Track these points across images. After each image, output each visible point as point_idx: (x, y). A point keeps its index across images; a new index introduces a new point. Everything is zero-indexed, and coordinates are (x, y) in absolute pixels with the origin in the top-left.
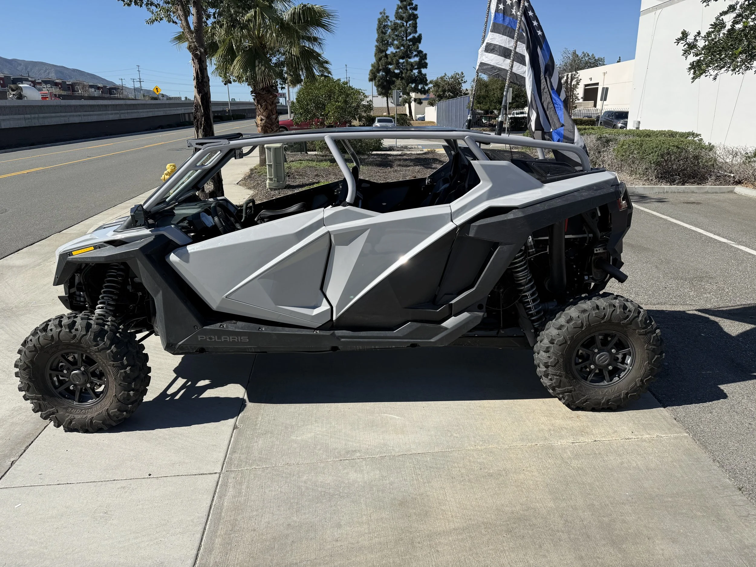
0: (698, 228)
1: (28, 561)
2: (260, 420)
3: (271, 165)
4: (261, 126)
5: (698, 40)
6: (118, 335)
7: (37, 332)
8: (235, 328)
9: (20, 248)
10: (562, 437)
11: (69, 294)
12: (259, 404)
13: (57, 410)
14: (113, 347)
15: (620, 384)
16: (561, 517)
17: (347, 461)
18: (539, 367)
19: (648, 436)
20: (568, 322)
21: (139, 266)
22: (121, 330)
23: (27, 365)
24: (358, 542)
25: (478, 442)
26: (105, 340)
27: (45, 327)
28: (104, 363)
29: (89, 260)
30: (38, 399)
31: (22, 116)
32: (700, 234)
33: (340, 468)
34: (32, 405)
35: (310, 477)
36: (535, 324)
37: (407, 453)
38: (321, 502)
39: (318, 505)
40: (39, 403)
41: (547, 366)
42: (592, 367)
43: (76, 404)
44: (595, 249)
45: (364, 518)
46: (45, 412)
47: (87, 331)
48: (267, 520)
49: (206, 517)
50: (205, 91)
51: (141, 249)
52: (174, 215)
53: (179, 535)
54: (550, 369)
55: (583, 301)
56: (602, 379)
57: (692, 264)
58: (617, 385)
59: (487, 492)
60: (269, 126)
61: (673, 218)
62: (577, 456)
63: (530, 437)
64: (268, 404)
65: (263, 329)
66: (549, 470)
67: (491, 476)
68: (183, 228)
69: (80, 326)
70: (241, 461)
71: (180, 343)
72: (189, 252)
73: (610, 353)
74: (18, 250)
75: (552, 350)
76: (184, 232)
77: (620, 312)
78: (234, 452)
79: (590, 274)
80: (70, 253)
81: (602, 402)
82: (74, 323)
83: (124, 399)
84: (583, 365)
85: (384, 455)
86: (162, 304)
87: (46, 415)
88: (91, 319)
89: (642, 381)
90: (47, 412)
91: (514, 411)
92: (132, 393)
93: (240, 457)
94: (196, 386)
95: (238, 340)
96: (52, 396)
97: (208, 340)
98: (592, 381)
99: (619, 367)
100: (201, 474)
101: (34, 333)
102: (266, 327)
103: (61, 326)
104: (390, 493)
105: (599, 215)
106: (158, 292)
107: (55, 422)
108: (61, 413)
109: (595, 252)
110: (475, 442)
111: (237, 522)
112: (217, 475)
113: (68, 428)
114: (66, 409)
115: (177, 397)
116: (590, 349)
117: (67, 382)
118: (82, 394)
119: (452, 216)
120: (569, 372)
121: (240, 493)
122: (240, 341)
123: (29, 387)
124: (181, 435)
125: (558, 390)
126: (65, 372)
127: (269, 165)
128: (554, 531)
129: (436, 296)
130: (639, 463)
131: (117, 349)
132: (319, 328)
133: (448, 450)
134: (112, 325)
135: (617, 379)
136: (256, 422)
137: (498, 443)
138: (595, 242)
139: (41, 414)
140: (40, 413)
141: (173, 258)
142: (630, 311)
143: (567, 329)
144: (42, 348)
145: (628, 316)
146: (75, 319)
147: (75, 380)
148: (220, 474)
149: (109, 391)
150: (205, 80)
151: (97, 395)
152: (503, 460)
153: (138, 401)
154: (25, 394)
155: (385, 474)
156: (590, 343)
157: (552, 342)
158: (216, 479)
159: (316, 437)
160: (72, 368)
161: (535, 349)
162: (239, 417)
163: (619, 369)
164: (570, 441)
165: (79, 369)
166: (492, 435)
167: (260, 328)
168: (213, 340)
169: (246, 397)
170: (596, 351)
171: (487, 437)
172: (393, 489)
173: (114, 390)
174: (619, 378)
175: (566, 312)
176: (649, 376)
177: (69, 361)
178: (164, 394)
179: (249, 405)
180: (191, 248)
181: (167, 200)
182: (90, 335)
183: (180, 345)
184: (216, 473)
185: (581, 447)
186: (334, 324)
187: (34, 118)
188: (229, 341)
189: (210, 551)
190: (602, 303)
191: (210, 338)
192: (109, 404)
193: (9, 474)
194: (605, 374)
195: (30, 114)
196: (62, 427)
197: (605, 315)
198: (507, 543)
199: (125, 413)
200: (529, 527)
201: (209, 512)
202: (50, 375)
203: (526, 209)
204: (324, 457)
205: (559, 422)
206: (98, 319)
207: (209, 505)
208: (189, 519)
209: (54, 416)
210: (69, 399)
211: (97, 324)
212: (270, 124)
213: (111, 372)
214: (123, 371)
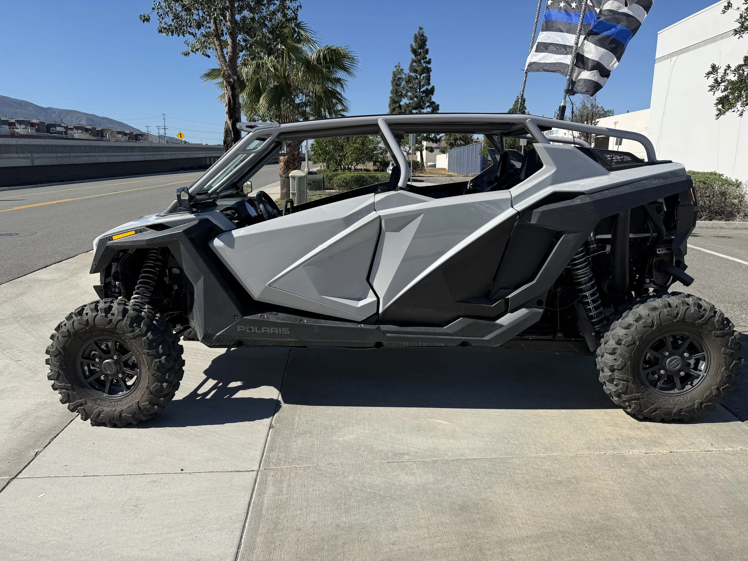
0: (736, 258)
1: (51, 552)
2: (297, 420)
3: (295, 193)
4: (283, 161)
5: (729, 74)
6: (154, 322)
7: (72, 317)
8: (277, 319)
9: (48, 264)
10: (633, 447)
11: (105, 284)
12: (295, 405)
13: (86, 401)
14: (149, 334)
15: (693, 392)
16: (650, 527)
17: (396, 463)
18: (603, 372)
19: (730, 449)
20: (637, 320)
21: (182, 251)
22: (157, 318)
23: (59, 351)
24: (418, 547)
25: (539, 449)
26: (142, 326)
27: (80, 312)
28: (138, 351)
29: (130, 244)
30: (67, 389)
31: (54, 155)
32: (739, 263)
33: (389, 470)
34: (60, 395)
35: (356, 478)
36: (596, 327)
37: (461, 458)
38: (372, 504)
39: (369, 506)
40: (68, 393)
41: (612, 370)
42: (662, 372)
43: (105, 396)
44: (658, 250)
45: (422, 521)
46: (73, 403)
47: (124, 316)
48: (313, 520)
49: (245, 515)
50: (236, 117)
51: (185, 231)
52: (216, 205)
53: (215, 532)
54: (616, 373)
55: (652, 299)
56: (673, 387)
57: (736, 290)
58: (690, 393)
59: (558, 499)
60: (292, 161)
61: (707, 249)
62: (654, 466)
63: (597, 446)
64: (304, 406)
65: (305, 321)
66: (625, 480)
67: (560, 483)
68: (227, 215)
69: (116, 311)
70: (280, 459)
71: (218, 334)
72: (234, 236)
73: (682, 356)
74: (47, 267)
75: (618, 352)
76: (229, 218)
77: (695, 310)
78: (271, 450)
79: (651, 277)
80: (110, 238)
81: (674, 411)
82: (110, 307)
83: (156, 391)
84: (650, 371)
85: (436, 459)
86: (202, 291)
87: (74, 406)
88: (128, 305)
89: (718, 389)
90: (76, 403)
91: (575, 420)
92: (165, 384)
93: (278, 455)
94: (228, 386)
95: (278, 332)
96: (82, 386)
97: (248, 331)
98: (661, 388)
99: (691, 373)
100: (237, 471)
101: (69, 317)
102: (308, 319)
103: (97, 311)
104: (448, 497)
105: (665, 210)
106: (199, 279)
107: (82, 415)
108: (89, 404)
109: (658, 252)
110: (536, 449)
111: (280, 521)
112: (255, 473)
113: (95, 422)
114: (95, 400)
115: (208, 397)
116: (660, 352)
117: (97, 372)
118: (112, 387)
119: (512, 202)
120: (636, 377)
121: (281, 491)
122: (280, 333)
123: (59, 375)
124: (213, 432)
125: (624, 397)
126: (97, 360)
127: (292, 193)
128: (645, 543)
129: (490, 291)
130: (727, 475)
131: (153, 336)
132: (363, 322)
133: (506, 456)
134: (149, 312)
135: (690, 386)
136: (293, 422)
137: (562, 450)
138: (657, 242)
139: (69, 405)
140: (67, 404)
141: (217, 243)
142: (705, 310)
143: (636, 328)
144: (76, 333)
145: (703, 316)
146: (112, 304)
147: (107, 369)
148: (258, 472)
149: (141, 382)
150: (236, 106)
151: (129, 387)
152: (571, 468)
153: (171, 394)
154: (54, 384)
155: (439, 478)
156: (660, 346)
157: (619, 343)
158: (254, 477)
159: (360, 439)
160: (104, 356)
161: (598, 351)
162: (274, 417)
163: (692, 375)
164: (643, 451)
165: (112, 358)
166: (554, 443)
167: (301, 320)
168: (253, 331)
169: (280, 399)
170: (667, 354)
171: (549, 444)
172: (450, 493)
173: (147, 380)
174: (691, 384)
175: (633, 310)
176: (726, 384)
177: (102, 350)
178: (194, 393)
179: (284, 406)
180: (237, 233)
181: (209, 192)
182: (126, 321)
183: (219, 336)
184: (253, 471)
185: (657, 457)
186: (380, 318)
187: (65, 157)
188: (269, 332)
189: (251, 548)
190: (674, 301)
191: (250, 329)
192: (140, 397)
193: (33, 464)
194: (676, 381)
195: (62, 152)
196: (89, 419)
197: (678, 314)
198: (591, 553)
199: (156, 407)
200: (614, 537)
201: (248, 509)
202: (82, 363)
203: (593, 195)
204: (370, 458)
205: (626, 432)
206: (134, 305)
207: (247, 502)
208: (226, 515)
209: (83, 407)
210: (98, 390)
211: (134, 310)
212: (292, 160)
213: (145, 361)
214: (157, 360)
